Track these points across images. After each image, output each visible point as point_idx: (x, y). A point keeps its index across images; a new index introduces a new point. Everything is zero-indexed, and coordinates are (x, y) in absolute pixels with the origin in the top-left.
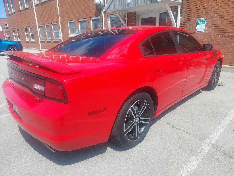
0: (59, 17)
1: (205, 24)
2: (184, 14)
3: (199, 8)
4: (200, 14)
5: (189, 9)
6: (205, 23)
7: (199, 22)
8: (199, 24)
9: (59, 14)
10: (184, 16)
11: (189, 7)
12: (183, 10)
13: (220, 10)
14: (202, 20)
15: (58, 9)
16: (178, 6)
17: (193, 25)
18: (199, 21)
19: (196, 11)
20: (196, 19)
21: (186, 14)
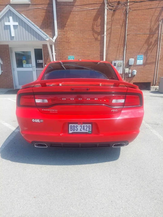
2: (57, 52)
3: (68, 49)
4: (70, 53)
5: (62, 49)
10: (58, 53)
11: (61, 47)
12: (56, 49)
13: (82, 51)
14: (72, 57)
16: (52, 45)
19: (66, 50)
20: (67, 56)
21: (59, 52)
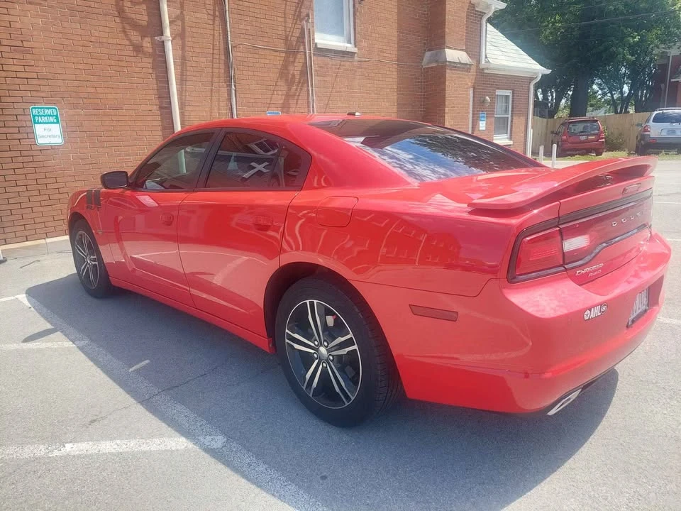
1: (58, 122)
6: (57, 118)
7: (38, 116)
8: (41, 123)
13: (90, 90)
14: (47, 112)
17: (18, 124)
18: (35, 112)
19: (17, 81)
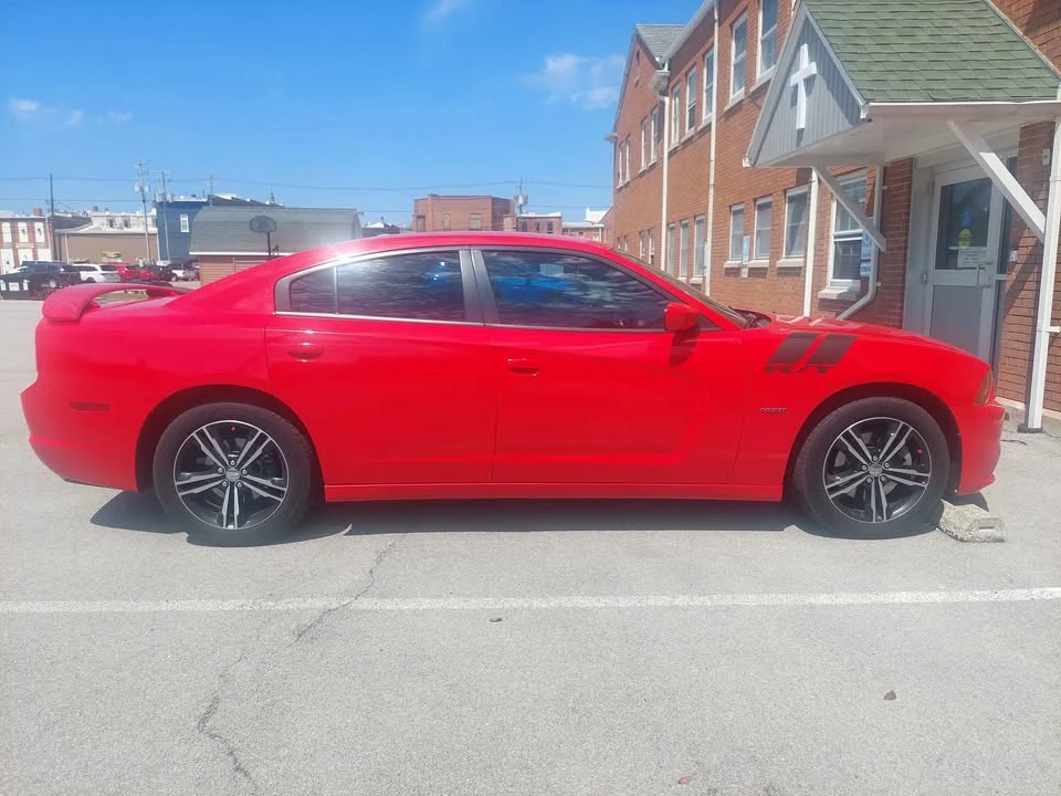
0: (711, 191)
9: (712, 181)
15: (713, 164)
16: (1054, 123)
